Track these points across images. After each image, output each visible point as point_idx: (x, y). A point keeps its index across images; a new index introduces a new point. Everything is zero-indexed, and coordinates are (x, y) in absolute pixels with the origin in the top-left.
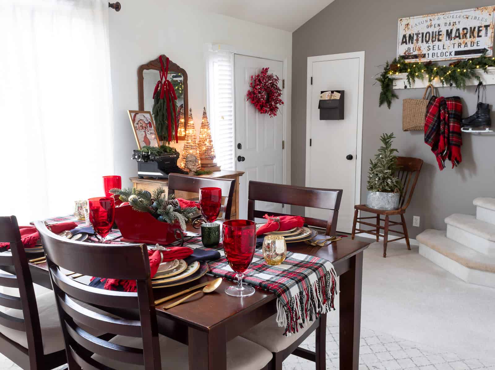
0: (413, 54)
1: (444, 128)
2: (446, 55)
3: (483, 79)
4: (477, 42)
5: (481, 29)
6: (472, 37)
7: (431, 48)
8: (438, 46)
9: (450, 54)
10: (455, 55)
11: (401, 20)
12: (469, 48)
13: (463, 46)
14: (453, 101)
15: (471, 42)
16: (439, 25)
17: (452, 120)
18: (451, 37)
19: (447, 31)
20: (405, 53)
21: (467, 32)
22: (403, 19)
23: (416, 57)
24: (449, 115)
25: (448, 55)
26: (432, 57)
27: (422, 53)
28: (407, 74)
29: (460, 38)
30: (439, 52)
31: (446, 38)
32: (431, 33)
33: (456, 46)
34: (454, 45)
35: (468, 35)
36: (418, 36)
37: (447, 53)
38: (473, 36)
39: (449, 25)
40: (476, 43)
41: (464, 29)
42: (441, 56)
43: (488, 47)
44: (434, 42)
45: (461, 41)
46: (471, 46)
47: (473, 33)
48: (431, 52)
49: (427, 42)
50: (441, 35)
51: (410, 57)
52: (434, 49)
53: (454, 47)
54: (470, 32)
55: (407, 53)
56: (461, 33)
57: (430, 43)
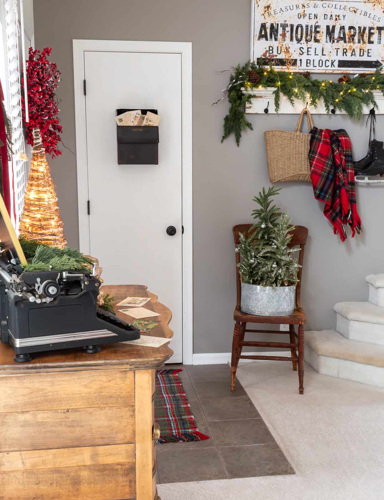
0: (278, 57)
2: (327, 66)
4: (368, 50)
5: (372, 31)
6: (361, 42)
7: (305, 50)
8: (315, 49)
9: (332, 63)
10: (339, 66)
12: (357, 58)
13: (349, 54)
15: (360, 50)
16: (316, 17)
18: (334, 38)
19: (328, 27)
20: (265, 55)
21: (354, 33)
23: (282, 62)
25: (328, 66)
26: (307, 66)
27: (292, 58)
28: (275, 89)
29: (345, 42)
30: (317, 59)
31: (327, 38)
32: (304, 28)
33: (340, 52)
34: (337, 51)
35: (356, 38)
36: (285, 30)
37: (327, 61)
38: (363, 40)
39: (330, 19)
40: (367, 52)
41: (351, 28)
42: (319, 66)
43: (382, 59)
44: (309, 43)
45: (347, 46)
46: (360, 56)
47: (363, 36)
48: (304, 57)
49: (299, 41)
50: (318, 32)
51: (274, 62)
52: (309, 53)
53: (337, 54)
54: (359, 34)
55: (268, 55)
56: (346, 34)
57: (304, 43)
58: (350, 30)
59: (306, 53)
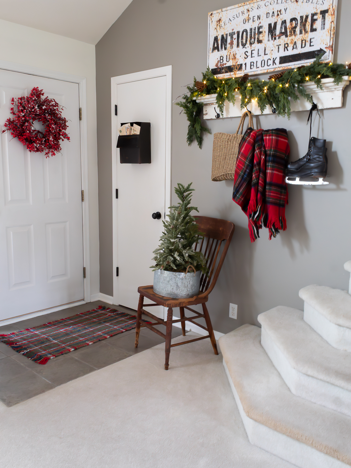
0: (227, 65)
1: (258, 177)
2: (269, 65)
3: (318, 99)
4: (311, 39)
5: (315, 17)
6: (303, 32)
7: (249, 54)
8: (258, 50)
9: (274, 62)
10: (281, 63)
11: (212, 14)
12: (299, 50)
13: (290, 48)
14: (273, 136)
15: (302, 41)
16: (259, 18)
17: (269, 164)
18: (275, 35)
19: (270, 25)
20: (217, 65)
21: (296, 24)
22: (214, 12)
23: (230, 69)
24: (265, 157)
25: (270, 65)
26: (251, 68)
27: (238, 63)
29: (287, 36)
30: (259, 59)
31: (269, 37)
32: (249, 31)
33: (282, 48)
34: (279, 48)
35: (298, 30)
36: (233, 38)
37: (269, 60)
38: (305, 30)
39: (272, 16)
40: (309, 42)
41: (292, 20)
42: (262, 66)
43: (326, 46)
44: (252, 45)
45: (288, 40)
46: (302, 47)
47: (304, 25)
48: (249, 61)
49: (244, 45)
50: (261, 33)
51: (224, 71)
52: (253, 55)
53: (278, 51)
54: (300, 25)
55: (219, 65)
56: (288, 27)
57: (248, 47)
58: (292, 22)
59: (250, 56)
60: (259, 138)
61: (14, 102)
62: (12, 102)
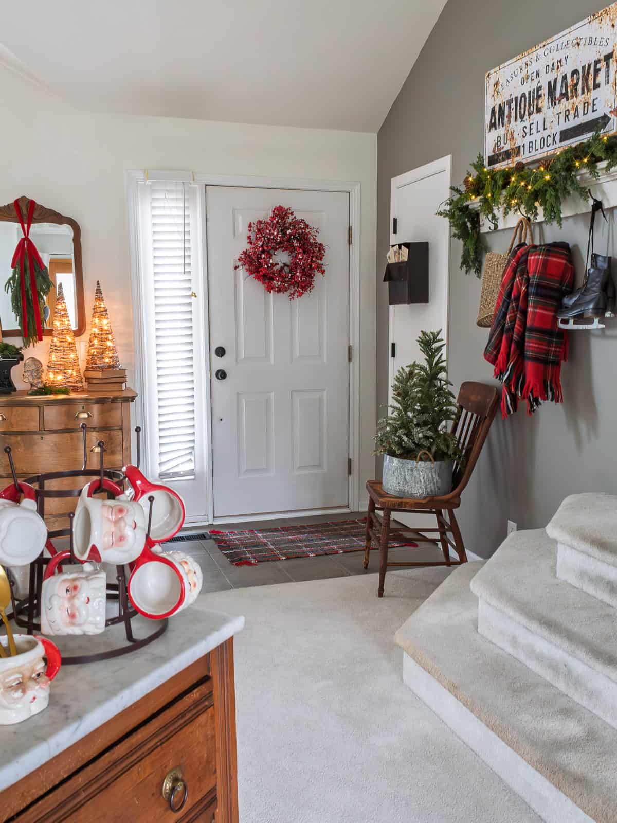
0: (505, 149)
2: (548, 144)
3: (603, 193)
4: (594, 100)
5: (598, 66)
6: (586, 90)
7: (527, 130)
8: (537, 123)
9: (554, 139)
10: (561, 140)
11: (489, 75)
12: (582, 120)
13: (572, 116)
15: (584, 104)
16: (538, 74)
18: (555, 97)
19: (550, 83)
20: (494, 151)
21: (577, 79)
22: (492, 71)
23: (508, 155)
25: (550, 144)
26: (530, 152)
27: (516, 145)
29: (567, 99)
30: (538, 137)
31: (548, 102)
32: (527, 96)
33: (562, 117)
34: (559, 118)
35: (579, 87)
36: (510, 107)
37: (549, 137)
38: (587, 86)
39: (552, 69)
40: (592, 104)
41: (573, 74)
42: (541, 148)
43: (611, 109)
44: (531, 117)
45: (569, 104)
46: (584, 114)
47: (587, 80)
48: (527, 140)
49: (522, 117)
50: (540, 96)
51: (501, 158)
52: (532, 132)
53: (559, 122)
54: (582, 80)
55: (496, 150)
56: (568, 85)
57: (527, 119)
58: (573, 76)
59: (529, 134)
60: (524, 258)
61: (252, 229)
62: (250, 229)
